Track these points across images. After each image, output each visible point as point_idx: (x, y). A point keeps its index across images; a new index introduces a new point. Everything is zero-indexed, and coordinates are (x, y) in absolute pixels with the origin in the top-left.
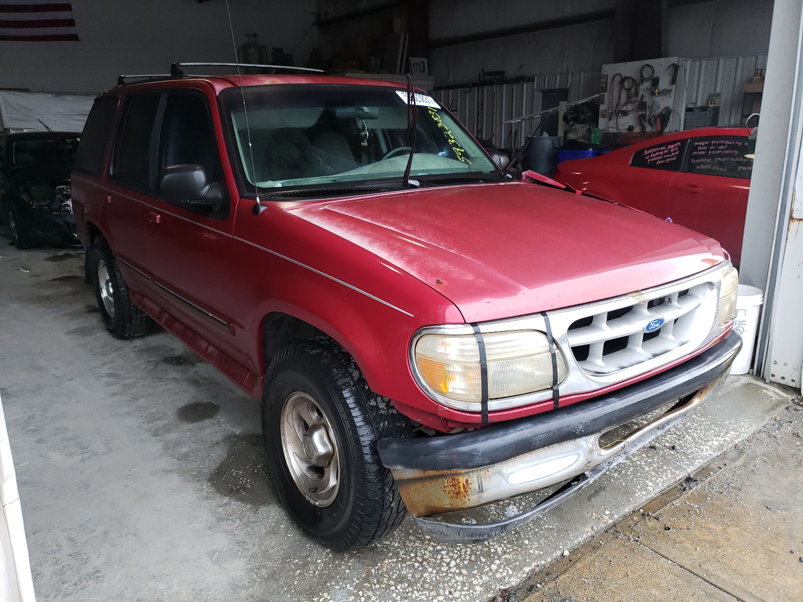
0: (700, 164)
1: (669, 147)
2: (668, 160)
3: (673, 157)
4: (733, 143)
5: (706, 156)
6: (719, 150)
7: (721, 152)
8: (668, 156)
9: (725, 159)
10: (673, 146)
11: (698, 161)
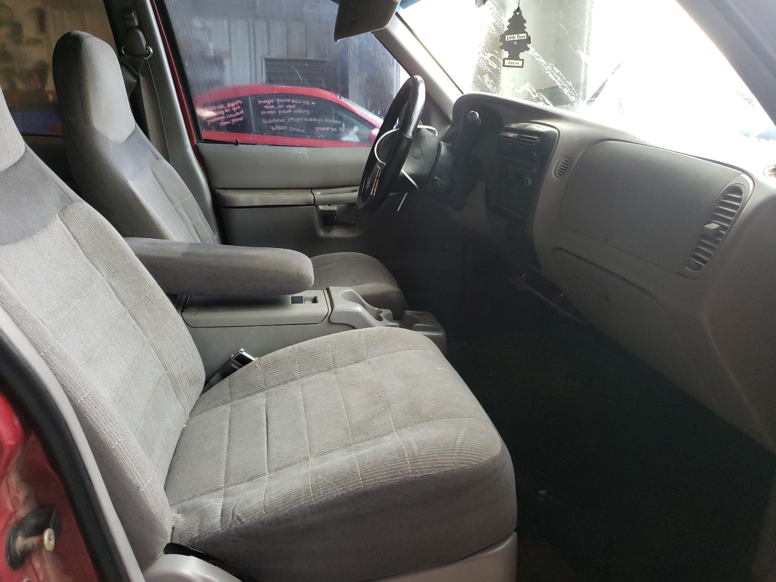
0: (274, 125)
1: (229, 105)
2: (234, 121)
3: (239, 116)
4: (300, 102)
5: (276, 116)
6: (288, 110)
7: (292, 112)
8: (232, 116)
9: (299, 119)
10: (233, 105)
11: (270, 121)
